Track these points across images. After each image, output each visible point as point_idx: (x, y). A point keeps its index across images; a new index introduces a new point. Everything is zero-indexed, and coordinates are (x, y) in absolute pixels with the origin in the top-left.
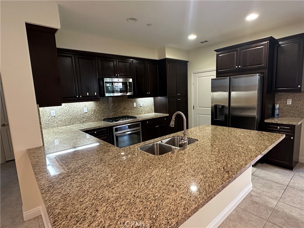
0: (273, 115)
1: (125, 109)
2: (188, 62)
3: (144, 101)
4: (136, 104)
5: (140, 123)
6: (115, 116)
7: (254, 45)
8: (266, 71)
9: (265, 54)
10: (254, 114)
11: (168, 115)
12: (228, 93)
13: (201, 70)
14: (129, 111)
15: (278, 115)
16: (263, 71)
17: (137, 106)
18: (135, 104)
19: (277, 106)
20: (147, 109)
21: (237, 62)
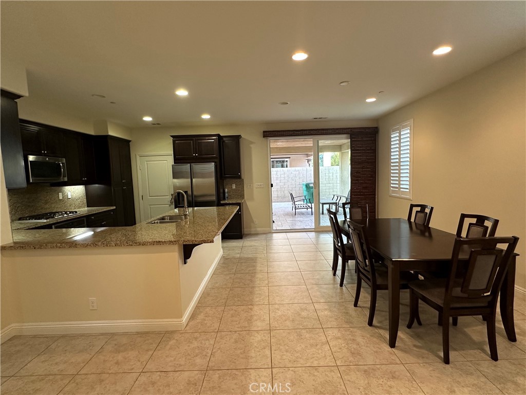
0: (224, 199)
1: (46, 203)
2: (130, 141)
3: (73, 190)
4: (63, 195)
5: (85, 219)
6: (33, 214)
7: (207, 138)
8: (217, 160)
9: (216, 147)
10: (214, 198)
11: (115, 207)
12: (190, 180)
13: (147, 153)
14: (53, 206)
15: (227, 198)
16: (216, 160)
17: (63, 197)
18: (60, 194)
19: (226, 190)
20: (77, 203)
21: (194, 152)
